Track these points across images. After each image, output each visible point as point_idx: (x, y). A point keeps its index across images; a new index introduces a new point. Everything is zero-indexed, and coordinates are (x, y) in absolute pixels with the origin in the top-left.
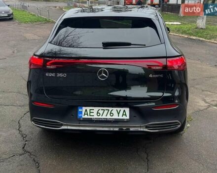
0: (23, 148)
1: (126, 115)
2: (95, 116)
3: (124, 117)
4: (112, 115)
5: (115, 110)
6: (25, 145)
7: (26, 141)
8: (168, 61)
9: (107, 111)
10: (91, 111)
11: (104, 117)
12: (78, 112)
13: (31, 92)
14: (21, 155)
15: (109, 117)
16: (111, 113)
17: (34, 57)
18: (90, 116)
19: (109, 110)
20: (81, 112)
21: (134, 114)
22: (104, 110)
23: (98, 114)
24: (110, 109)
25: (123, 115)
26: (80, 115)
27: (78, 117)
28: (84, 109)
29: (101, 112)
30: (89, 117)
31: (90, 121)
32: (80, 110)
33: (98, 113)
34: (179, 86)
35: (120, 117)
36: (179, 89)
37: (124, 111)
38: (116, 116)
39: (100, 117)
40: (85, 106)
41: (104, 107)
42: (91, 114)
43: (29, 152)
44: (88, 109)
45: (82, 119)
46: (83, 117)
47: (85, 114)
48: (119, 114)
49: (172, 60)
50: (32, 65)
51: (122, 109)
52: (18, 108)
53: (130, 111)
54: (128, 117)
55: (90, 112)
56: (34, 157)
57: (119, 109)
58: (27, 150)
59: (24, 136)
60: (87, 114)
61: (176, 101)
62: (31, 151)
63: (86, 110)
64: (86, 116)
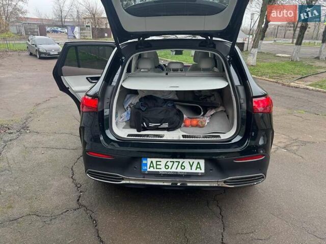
0: (78, 200)
1: (200, 168)
2: (163, 169)
3: (198, 171)
4: (183, 167)
5: (186, 162)
6: (80, 197)
7: (81, 192)
8: (255, 101)
9: (178, 163)
10: (158, 163)
11: (174, 170)
12: (142, 165)
13: (85, 139)
14: (75, 210)
15: (179, 170)
16: (182, 166)
17: (87, 97)
18: (157, 168)
19: (179, 162)
20: (146, 165)
21: (210, 167)
22: (174, 162)
23: (167, 167)
24: (181, 161)
25: (197, 168)
26: (144, 168)
27: (143, 171)
28: (149, 160)
29: (170, 164)
30: (155, 170)
31: (157, 175)
32: (144, 162)
33: (166, 165)
34: (264, 133)
35: (194, 170)
36: (264, 136)
37: (198, 163)
38: (188, 170)
39: (169, 170)
40: (150, 158)
41: (173, 158)
42: (158, 167)
43: (84, 206)
44: (154, 160)
45: (146, 172)
46: (148, 170)
47: (150, 167)
48: (191, 166)
49: (258, 101)
50: (85, 107)
51: (196, 161)
52: (71, 152)
53: (205, 163)
54: (203, 171)
55: (157, 165)
56: (91, 213)
57: (191, 161)
58: (82, 204)
59: (78, 186)
60: (153, 167)
61: (261, 152)
62: (86, 205)
63: (152, 162)
64: (152, 169)
